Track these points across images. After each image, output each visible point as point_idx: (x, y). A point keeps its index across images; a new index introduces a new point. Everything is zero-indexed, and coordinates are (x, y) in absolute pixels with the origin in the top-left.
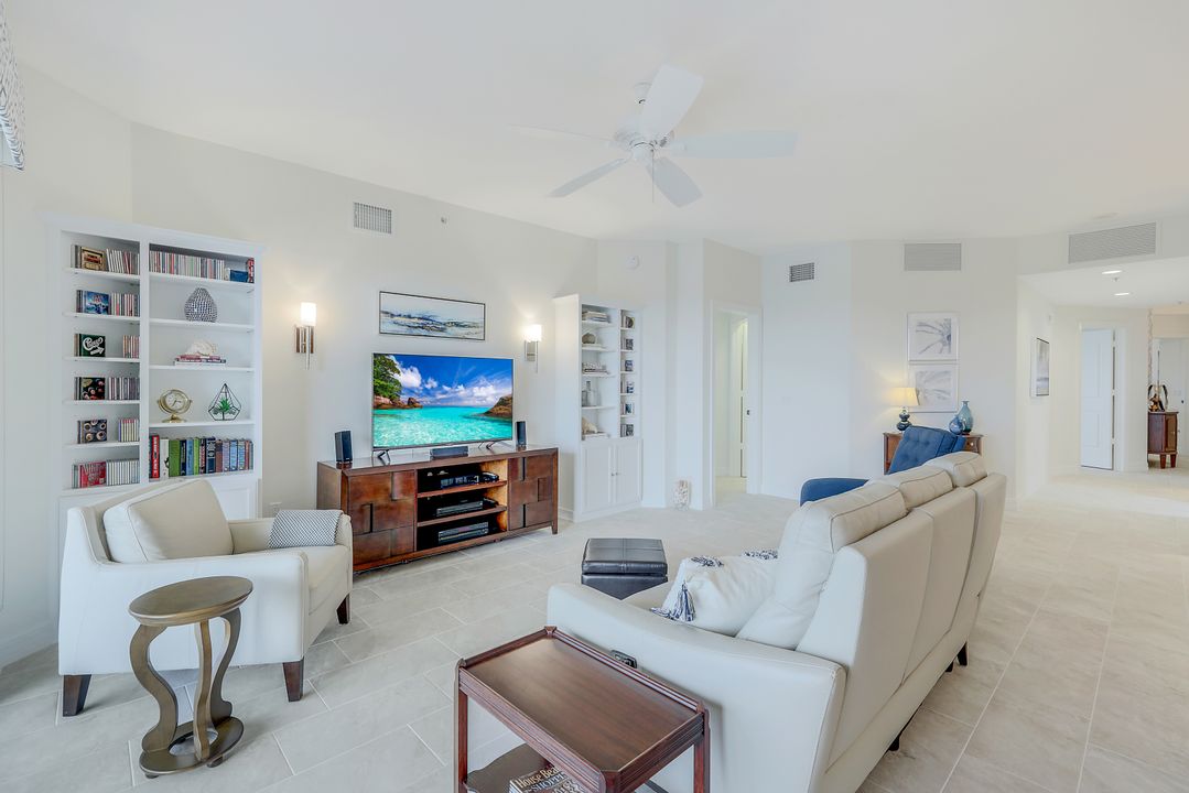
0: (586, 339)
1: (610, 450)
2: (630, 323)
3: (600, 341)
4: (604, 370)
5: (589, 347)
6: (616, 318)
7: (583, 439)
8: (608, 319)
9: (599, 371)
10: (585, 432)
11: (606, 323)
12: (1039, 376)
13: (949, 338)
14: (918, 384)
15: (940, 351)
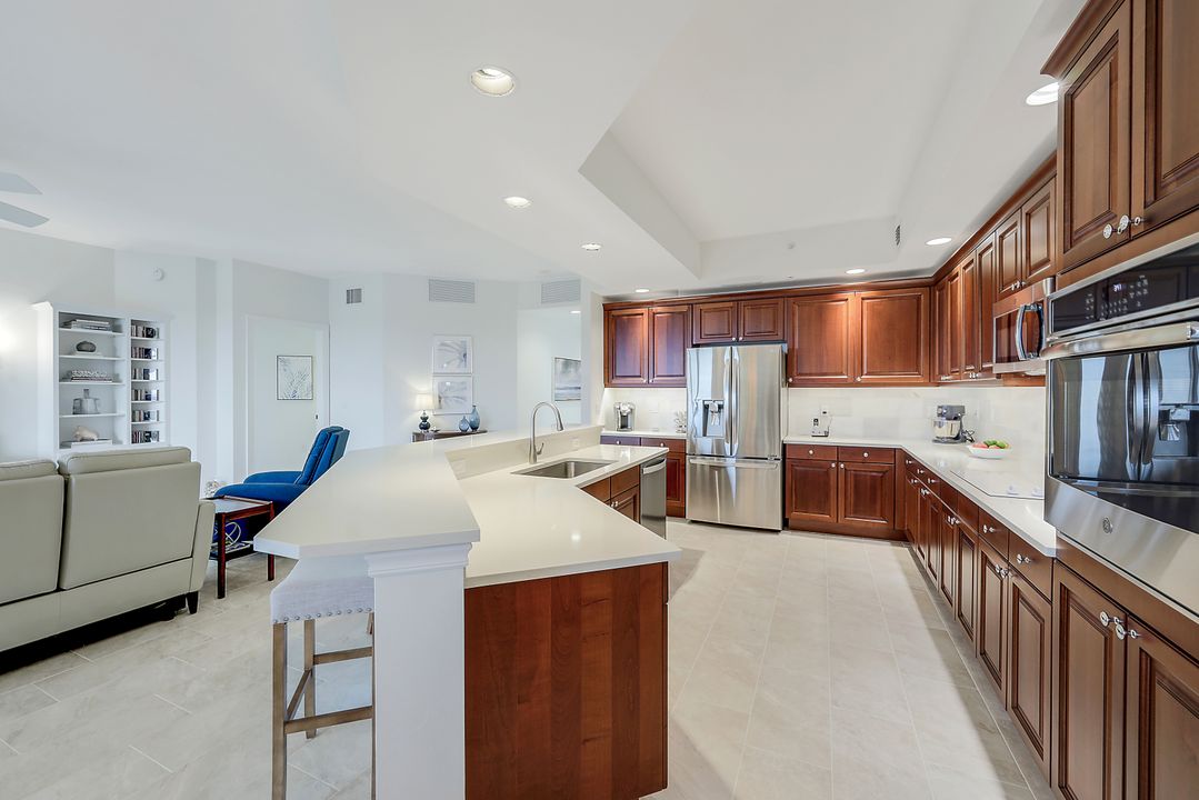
2: (151, 333)
5: (79, 355)
6: (127, 327)
7: (63, 447)
8: (114, 328)
9: (101, 379)
10: (66, 441)
12: (557, 385)
13: (465, 355)
14: (440, 392)
15: (459, 366)
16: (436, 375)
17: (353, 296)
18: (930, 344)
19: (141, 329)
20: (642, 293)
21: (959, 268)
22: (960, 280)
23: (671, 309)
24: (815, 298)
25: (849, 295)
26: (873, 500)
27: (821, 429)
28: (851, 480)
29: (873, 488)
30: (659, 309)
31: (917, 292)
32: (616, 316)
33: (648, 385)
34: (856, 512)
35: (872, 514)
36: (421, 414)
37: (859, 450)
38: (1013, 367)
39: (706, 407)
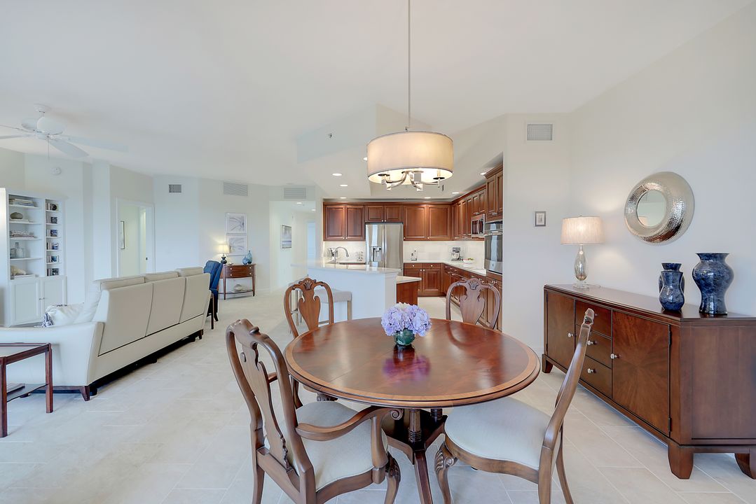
0: (13, 216)
1: (37, 284)
2: (55, 208)
3: (28, 218)
4: (32, 235)
5: (16, 221)
6: (42, 205)
7: (12, 279)
8: (35, 204)
9: (27, 236)
10: (13, 275)
11: (34, 207)
12: (284, 240)
13: (243, 224)
14: (230, 243)
15: (240, 230)
16: (228, 234)
17: (175, 189)
18: (451, 226)
19: (49, 205)
20: (343, 199)
21: (461, 202)
22: (461, 206)
23: (354, 207)
24: (414, 206)
25: (425, 206)
26: (434, 282)
27: (414, 258)
28: (427, 275)
29: (434, 278)
30: (350, 206)
31: (446, 206)
32: (329, 208)
33: (345, 240)
34: (429, 287)
35: (434, 287)
36: (222, 255)
37: (429, 264)
38: (476, 236)
39: (374, 249)
